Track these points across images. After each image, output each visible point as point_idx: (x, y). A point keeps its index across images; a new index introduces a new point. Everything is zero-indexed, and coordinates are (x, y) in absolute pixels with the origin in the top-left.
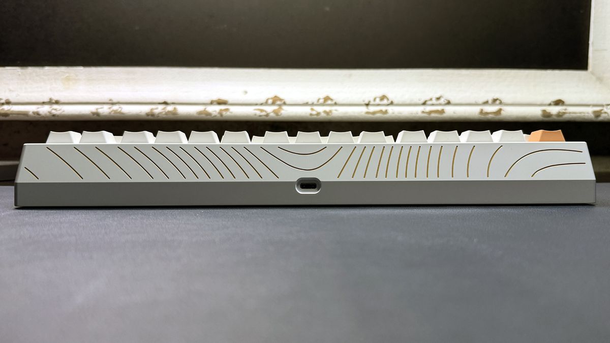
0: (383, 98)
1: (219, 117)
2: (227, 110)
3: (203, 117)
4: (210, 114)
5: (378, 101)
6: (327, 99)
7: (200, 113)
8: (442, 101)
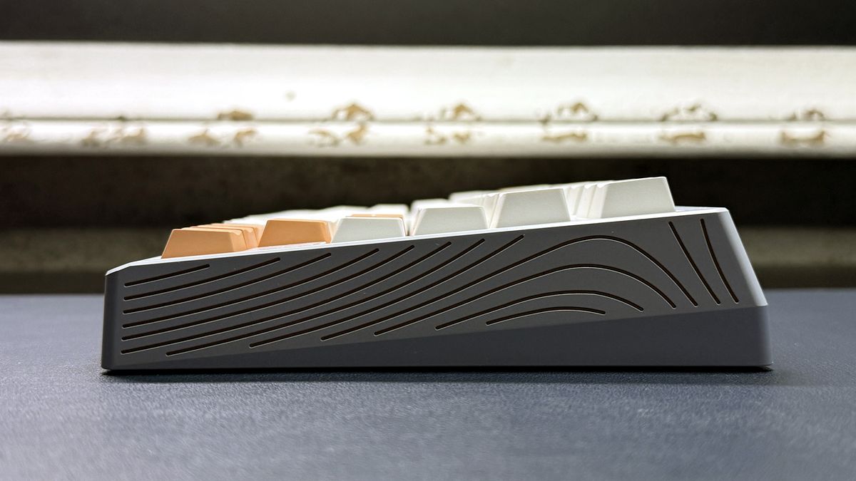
0: (577, 107)
1: (233, 149)
2: (250, 133)
3: (201, 148)
4: (211, 141)
5: (567, 114)
6: (460, 109)
7: (196, 139)
8: (700, 114)
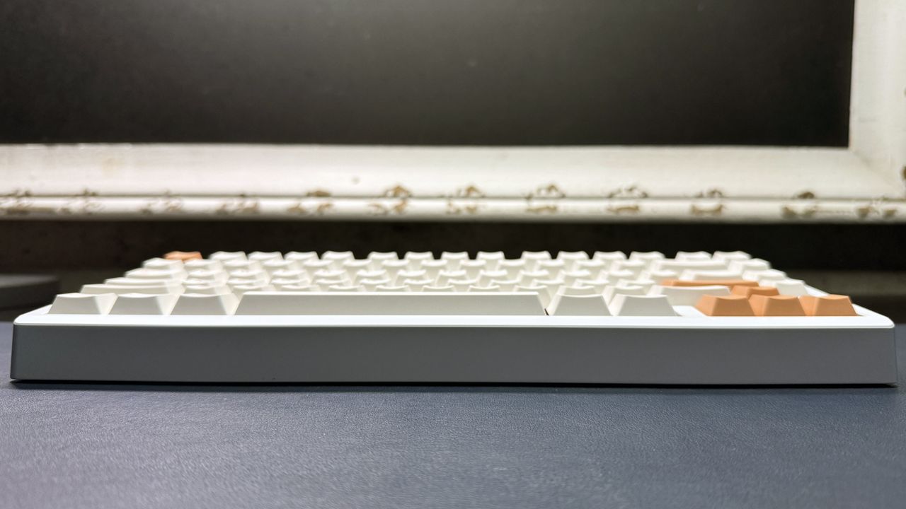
0: (551, 188)
2: (328, 206)
3: (295, 215)
4: (302, 211)
5: (543, 193)
6: (471, 189)
7: (292, 209)
8: (636, 193)
